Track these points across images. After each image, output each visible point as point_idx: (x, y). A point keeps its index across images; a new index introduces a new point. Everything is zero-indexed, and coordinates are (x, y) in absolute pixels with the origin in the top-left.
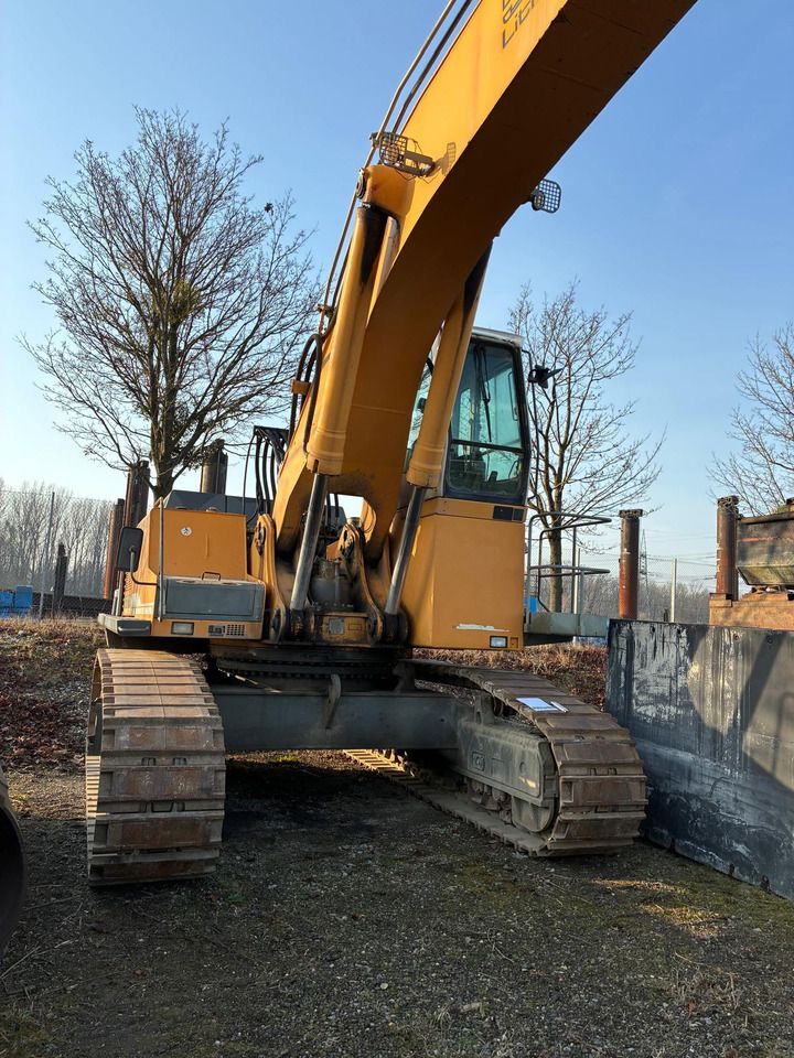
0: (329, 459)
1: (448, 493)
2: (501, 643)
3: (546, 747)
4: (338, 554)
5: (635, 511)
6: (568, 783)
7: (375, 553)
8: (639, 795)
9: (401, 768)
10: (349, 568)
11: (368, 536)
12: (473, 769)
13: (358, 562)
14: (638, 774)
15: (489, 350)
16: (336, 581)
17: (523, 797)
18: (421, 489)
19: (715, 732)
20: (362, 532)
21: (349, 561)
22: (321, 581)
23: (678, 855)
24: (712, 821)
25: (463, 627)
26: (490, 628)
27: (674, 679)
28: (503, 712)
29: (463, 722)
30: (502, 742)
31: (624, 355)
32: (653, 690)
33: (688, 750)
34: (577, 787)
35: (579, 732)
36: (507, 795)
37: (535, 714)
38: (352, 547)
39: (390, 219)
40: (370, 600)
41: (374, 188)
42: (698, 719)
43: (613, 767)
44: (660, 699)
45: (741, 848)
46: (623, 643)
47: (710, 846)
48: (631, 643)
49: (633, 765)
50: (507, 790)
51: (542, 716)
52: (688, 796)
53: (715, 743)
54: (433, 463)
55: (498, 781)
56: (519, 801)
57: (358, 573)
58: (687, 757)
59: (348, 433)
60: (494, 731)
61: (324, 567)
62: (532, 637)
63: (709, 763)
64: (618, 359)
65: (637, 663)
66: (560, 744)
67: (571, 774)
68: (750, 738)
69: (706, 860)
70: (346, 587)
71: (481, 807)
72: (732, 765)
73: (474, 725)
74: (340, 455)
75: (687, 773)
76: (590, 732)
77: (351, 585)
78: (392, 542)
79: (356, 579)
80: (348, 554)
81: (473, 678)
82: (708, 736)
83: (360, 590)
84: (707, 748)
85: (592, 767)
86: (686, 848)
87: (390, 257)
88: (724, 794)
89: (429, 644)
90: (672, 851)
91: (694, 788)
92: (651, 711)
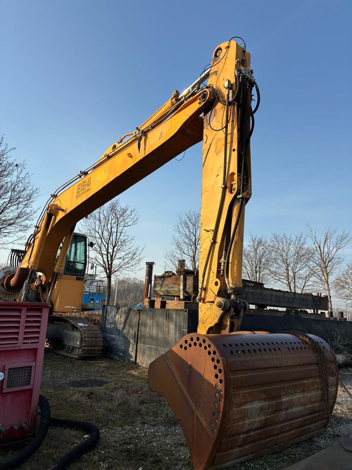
0: (35, 266)
1: (64, 274)
2: (75, 311)
3: (81, 334)
4: (34, 287)
5: (151, 263)
6: (85, 341)
7: (44, 288)
8: (101, 344)
9: (48, 347)
10: (37, 291)
11: (43, 283)
12: (66, 342)
13: (40, 290)
14: (102, 339)
15: (78, 237)
16: (34, 295)
17: (76, 346)
18: (57, 273)
19: (119, 330)
20: (42, 281)
21: (37, 289)
22: (29, 295)
23: (111, 359)
24: (117, 349)
25: (66, 307)
26: (73, 307)
27: (113, 319)
28: (75, 328)
29: (65, 331)
30: (73, 334)
31: (135, 219)
32: (110, 322)
33: (114, 334)
34: (87, 342)
35: (89, 331)
36: (73, 347)
37: (80, 326)
38: (38, 285)
39: (53, 216)
40: (42, 300)
41: (50, 210)
42: (117, 327)
43: (96, 338)
44: (111, 323)
45: (121, 354)
46: (105, 311)
47: (116, 355)
48: (107, 310)
49: (101, 337)
50: (73, 345)
51: (81, 327)
52: (113, 345)
53: (119, 332)
54: (61, 267)
55: (72, 344)
56: (76, 347)
57: (40, 292)
58: (114, 336)
59: (40, 260)
60: (72, 332)
61: (30, 291)
62: (84, 310)
63: (118, 337)
64: (133, 220)
65: (107, 315)
66: (84, 333)
67: (86, 339)
68: (125, 331)
69: (115, 358)
70: (36, 296)
71: (67, 352)
72: (121, 337)
73: (67, 331)
74: (37, 265)
75: (114, 339)
76: (92, 330)
77: (37, 296)
78: (50, 284)
79: (39, 294)
80: (37, 287)
81: (68, 319)
82: (118, 331)
83: (40, 297)
84: (118, 333)
85: (91, 338)
86: (112, 356)
87: (53, 224)
88: (120, 343)
89: (57, 311)
90: (110, 358)
91: (115, 343)
92: (109, 326)
